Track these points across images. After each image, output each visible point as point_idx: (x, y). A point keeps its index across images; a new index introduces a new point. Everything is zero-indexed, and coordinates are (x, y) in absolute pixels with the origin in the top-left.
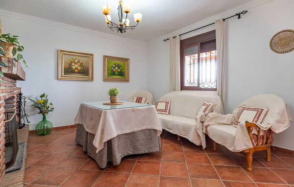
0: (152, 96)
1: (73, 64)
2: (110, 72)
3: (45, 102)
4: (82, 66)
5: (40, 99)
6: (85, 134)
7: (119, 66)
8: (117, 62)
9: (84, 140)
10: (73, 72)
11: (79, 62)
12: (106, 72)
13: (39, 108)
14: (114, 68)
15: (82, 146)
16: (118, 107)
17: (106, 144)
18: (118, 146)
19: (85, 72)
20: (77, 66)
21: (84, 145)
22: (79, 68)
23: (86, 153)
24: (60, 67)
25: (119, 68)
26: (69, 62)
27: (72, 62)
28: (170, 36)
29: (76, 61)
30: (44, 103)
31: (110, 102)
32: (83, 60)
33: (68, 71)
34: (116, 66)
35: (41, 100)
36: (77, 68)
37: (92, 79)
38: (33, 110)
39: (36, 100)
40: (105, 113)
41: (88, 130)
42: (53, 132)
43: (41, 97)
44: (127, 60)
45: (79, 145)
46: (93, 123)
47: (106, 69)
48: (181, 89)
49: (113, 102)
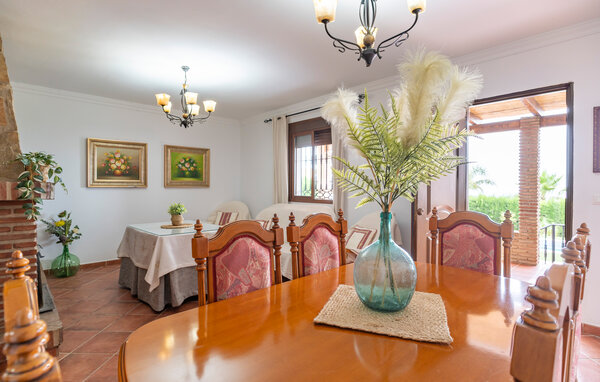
0: (247, 211)
1: (112, 161)
2: (176, 171)
3: (68, 224)
4: (128, 164)
5: (58, 219)
6: (133, 271)
7: (191, 162)
8: (188, 155)
9: (133, 279)
10: (112, 174)
11: (122, 157)
12: (170, 171)
13: (57, 235)
14: (183, 165)
15: (130, 289)
16: (183, 231)
17: (163, 280)
18: (179, 282)
19: (133, 173)
20: (118, 164)
21: (132, 286)
22: (123, 167)
23: (135, 296)
24: (90, 167)
25: (191, 164)
26: (106, 158)
27: (110, 158)
28: (273, 115)
29: (118, 156)
30: (64, 227)
31: (170, 223)
32: (130, 154)
33: (105, 172)
34: (186, 162)
35: (60, 222)
36: (118, 168)
37: (146, 184)
38: (46, 238)
39: (51, 222)
40: (161, 240)
41: (137, 264)
42: (80, 273)
43: (60, 216)
44: (205, 151)
45: (126, 288)
46: (145, 254)
47: (170, 167)
48: (290, 200)
49: (175, 224)
